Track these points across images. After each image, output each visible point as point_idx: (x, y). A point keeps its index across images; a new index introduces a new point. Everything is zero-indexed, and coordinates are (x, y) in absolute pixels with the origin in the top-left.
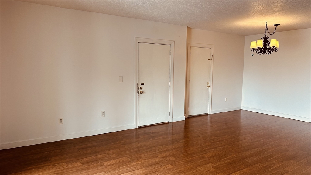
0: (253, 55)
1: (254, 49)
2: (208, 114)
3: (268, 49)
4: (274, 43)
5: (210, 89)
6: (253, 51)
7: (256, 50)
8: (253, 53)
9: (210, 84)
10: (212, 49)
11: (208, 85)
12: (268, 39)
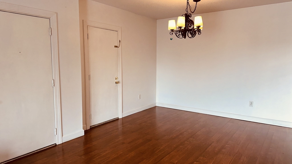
0: (172, 39)
1: (172, 30)
2: (119, 119)
3: (191, 30)
4: (198, 21)
5: (120, 85)
6: (172, 33)
7: (175, 32)
8: (171, 37)
9: (120, 79)
10: (120, 33)
11: (117, 81)
12: (190, 17)
